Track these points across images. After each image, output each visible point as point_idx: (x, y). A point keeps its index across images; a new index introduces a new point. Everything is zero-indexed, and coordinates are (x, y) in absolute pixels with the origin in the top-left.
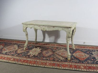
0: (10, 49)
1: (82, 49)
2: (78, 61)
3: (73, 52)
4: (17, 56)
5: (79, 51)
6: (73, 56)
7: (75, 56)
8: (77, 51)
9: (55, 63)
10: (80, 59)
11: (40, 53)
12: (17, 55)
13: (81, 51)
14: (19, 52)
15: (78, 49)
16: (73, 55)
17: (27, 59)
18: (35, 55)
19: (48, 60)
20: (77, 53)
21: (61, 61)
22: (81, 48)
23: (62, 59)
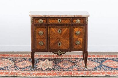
0: (2, 64)
1: (113, 58)
2: (111, 69)
5: (110, 60)
7: (106, 65)
10: (113, 67)
12: (22, 69)
13: (112, 60)
15: (108, 59)
18: (48, 68)
21: (89, 70)
22: (111, 57)
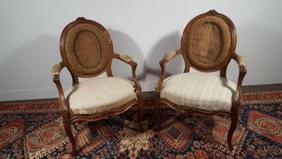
2: (280, 150)
3: (243, 120)
5: (256, 112)
6: (253, 132)
11: (152, 139)
20: (257, 121)
21: (235, 158)
23: (233, 152)
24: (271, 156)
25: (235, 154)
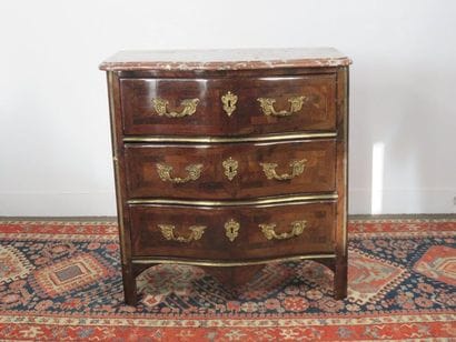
3: (408, 259)
4: (51, 309)
6: (421, 275)
8: (433, 249)
9: (329, 322)
11: (200, 282)
14: (55, 287)
16: (420, 269)
17: (136, 322)
19: (275, 311)
23: (365, 300)
24: (439, 306)
25: (368, 303)
